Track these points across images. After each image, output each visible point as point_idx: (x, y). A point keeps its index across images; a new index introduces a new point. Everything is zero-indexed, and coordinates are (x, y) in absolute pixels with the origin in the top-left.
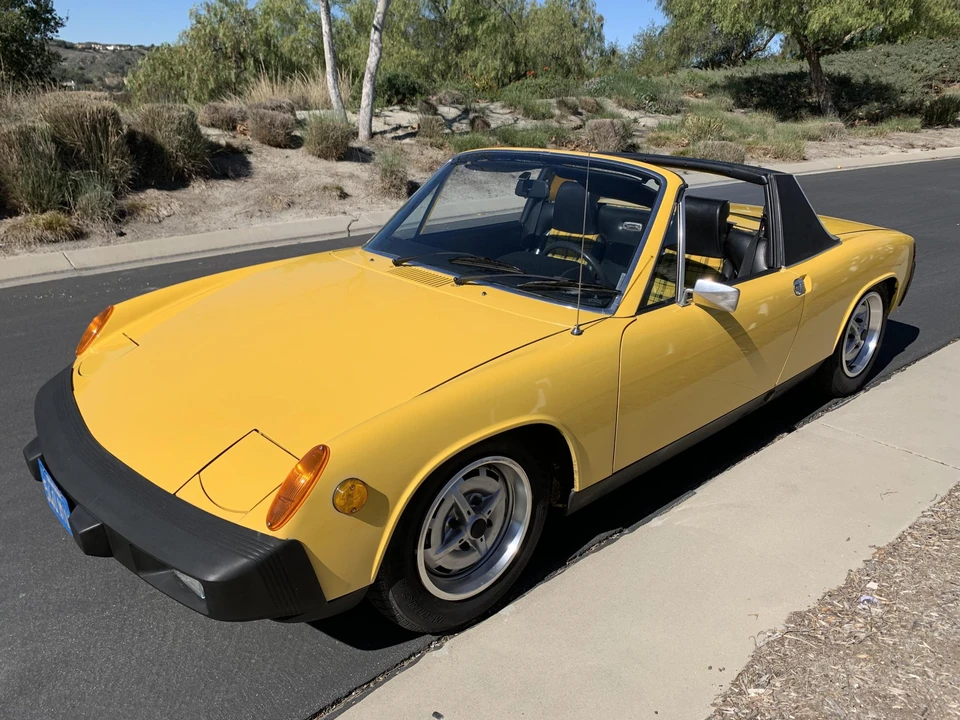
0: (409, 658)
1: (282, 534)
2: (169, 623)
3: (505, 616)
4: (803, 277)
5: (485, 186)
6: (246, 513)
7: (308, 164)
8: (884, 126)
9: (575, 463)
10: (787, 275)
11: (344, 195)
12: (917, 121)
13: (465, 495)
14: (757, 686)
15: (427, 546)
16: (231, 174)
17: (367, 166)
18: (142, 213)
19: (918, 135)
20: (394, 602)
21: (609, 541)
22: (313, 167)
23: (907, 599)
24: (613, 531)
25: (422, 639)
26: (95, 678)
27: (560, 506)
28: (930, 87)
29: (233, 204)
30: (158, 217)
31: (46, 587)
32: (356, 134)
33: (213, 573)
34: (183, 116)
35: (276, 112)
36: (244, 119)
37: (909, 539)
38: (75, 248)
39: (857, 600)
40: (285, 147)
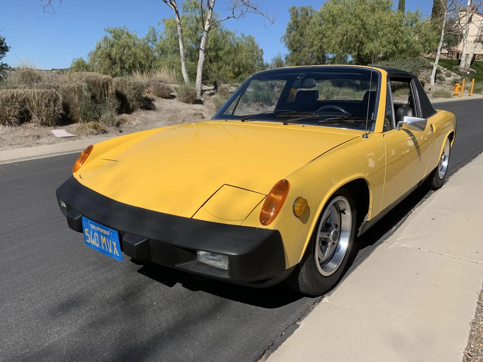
7: (181, 106)
11: (203, 118)
32: (197, 94)
36: (148, 86)
38: (106, 137)
40: (169, 98)
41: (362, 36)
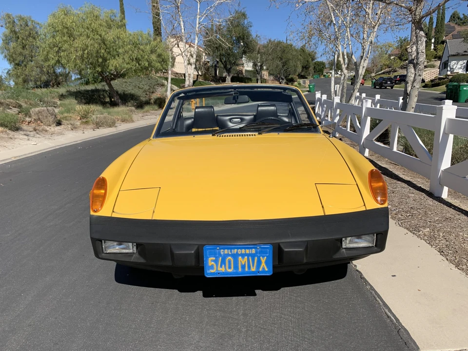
6: (364, 205)
41: (103, 51)
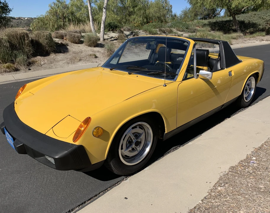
0: (117, 183)
1: (77, 143)
2: (45, 176)
3: (146, 170)
4: (231, 71)
5: (138, 54)
6: (67, 138)
7: (85, 48)
8: (254, 35)
9: (165, 124)
10: (226, 71)
11: (96, 57)
12: (264, 33)
13: (133, 134)
14: (221, 187)
15: (122, 149)
16: (62, 51)
17: (103, 48)
18: (36, 63)
19: (264, 37)
20: (112, 165)
21: (176, 149)
22: (87, 49)
23: (264, 161)
24: (178, 146)
25: (121, 177)
26: (23, 192)
27: (161, 138)
28: (268, 23)
29: (63, 60)
30: (41, 64)
31: (7, 167)
32: (99, 39)
33: (57, 155)
34: (48, 34)
35: (75, 34)
36: (66, 36)
37: (264, 145)
38: (16, 74)
39: (250, 162)
40: (78, 43)
